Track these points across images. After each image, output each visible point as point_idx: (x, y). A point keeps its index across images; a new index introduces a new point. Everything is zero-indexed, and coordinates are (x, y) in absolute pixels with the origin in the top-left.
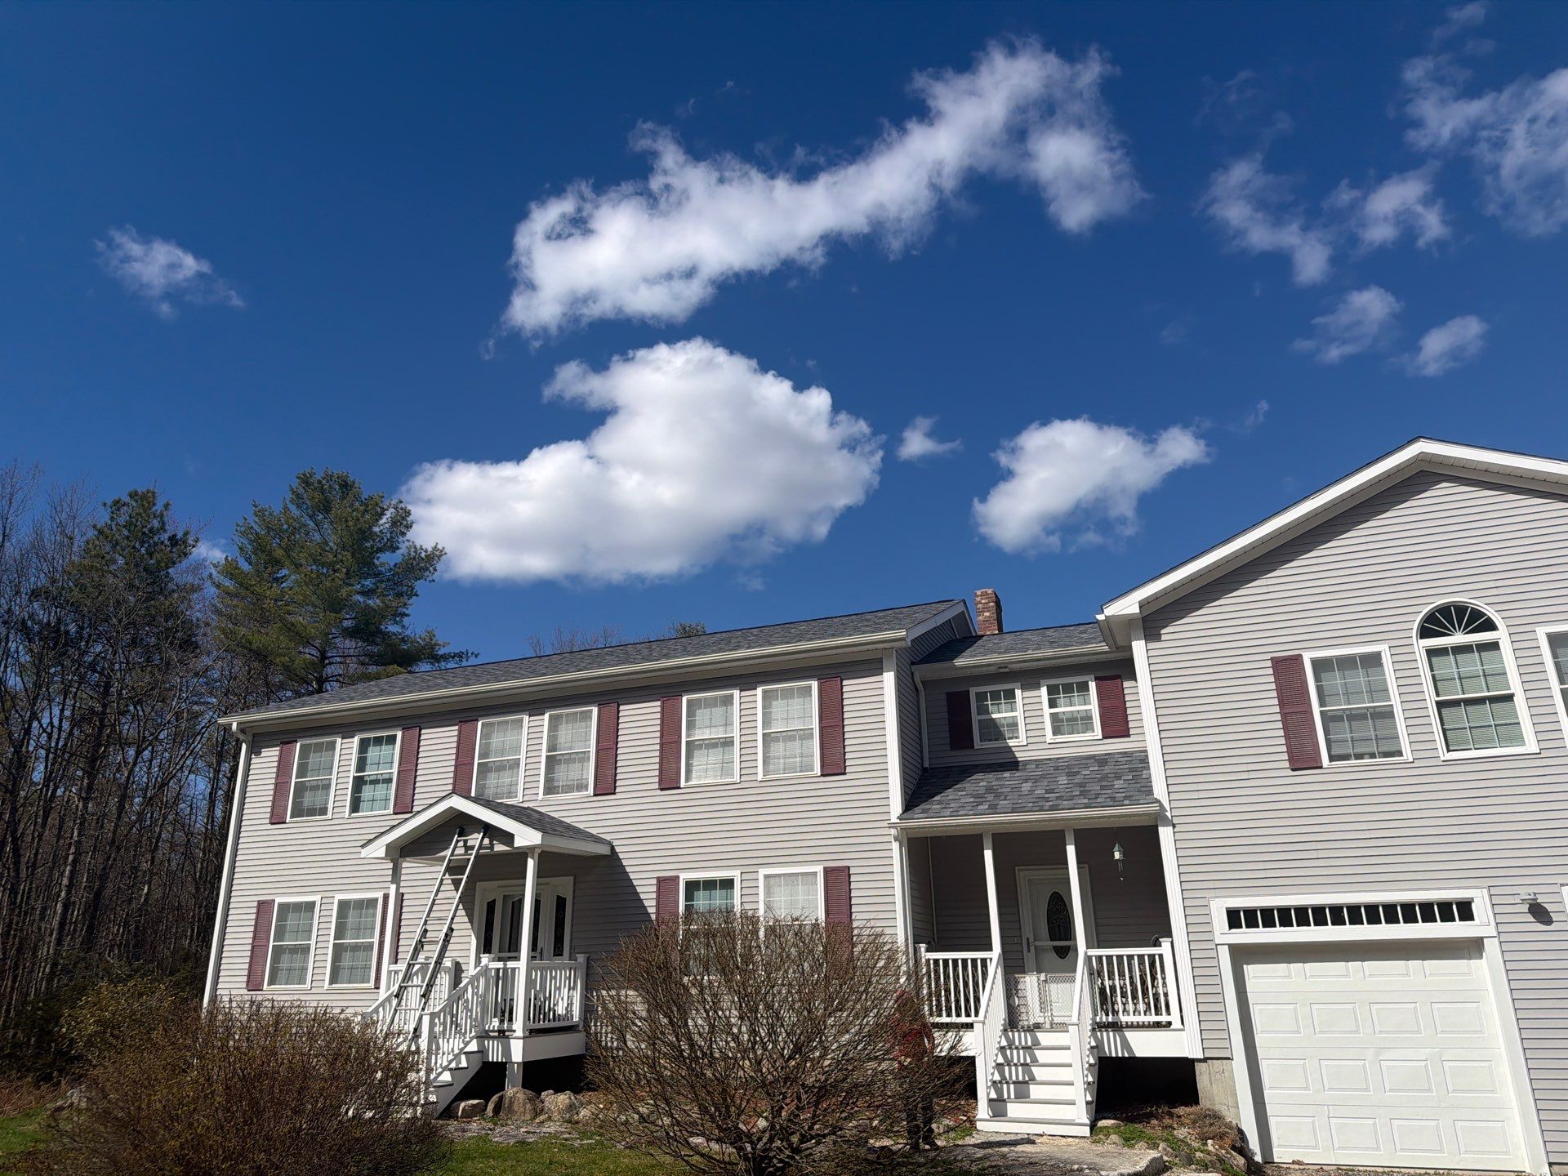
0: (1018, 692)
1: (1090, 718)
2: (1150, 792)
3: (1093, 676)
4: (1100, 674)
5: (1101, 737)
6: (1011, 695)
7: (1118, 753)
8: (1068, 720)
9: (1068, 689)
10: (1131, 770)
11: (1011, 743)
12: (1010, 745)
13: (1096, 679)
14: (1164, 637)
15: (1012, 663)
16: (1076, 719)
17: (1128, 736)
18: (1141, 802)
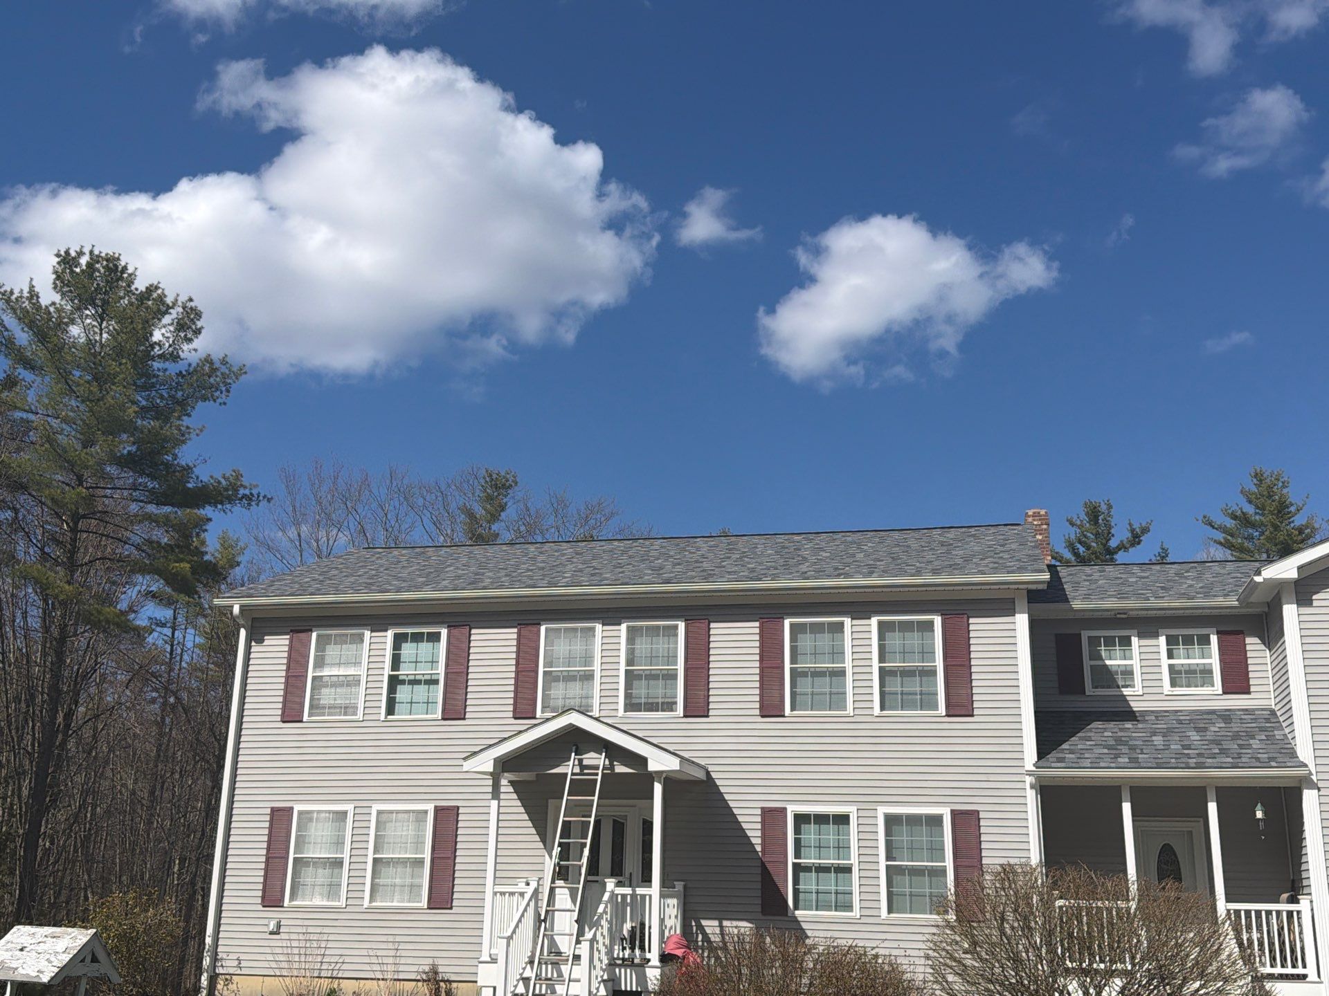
0: (1135, 640)
1: (1211, 672)
2: (1293, 754)
3: (1215, 630)
4: (1222, 628)
5: (1221, 693)
6: (1126, 642)
7: (1239, 710)
8: (1187, 672)
9: (1188, 641)
10: (1262, 729)
11: (1126, 691)
12: (1125, 693)
13: (1218, 633)
14: (1315, 603)
15: (1132, 610)
16: (1194, 672)
17: (1249, 693)
18: (1289, 764)
